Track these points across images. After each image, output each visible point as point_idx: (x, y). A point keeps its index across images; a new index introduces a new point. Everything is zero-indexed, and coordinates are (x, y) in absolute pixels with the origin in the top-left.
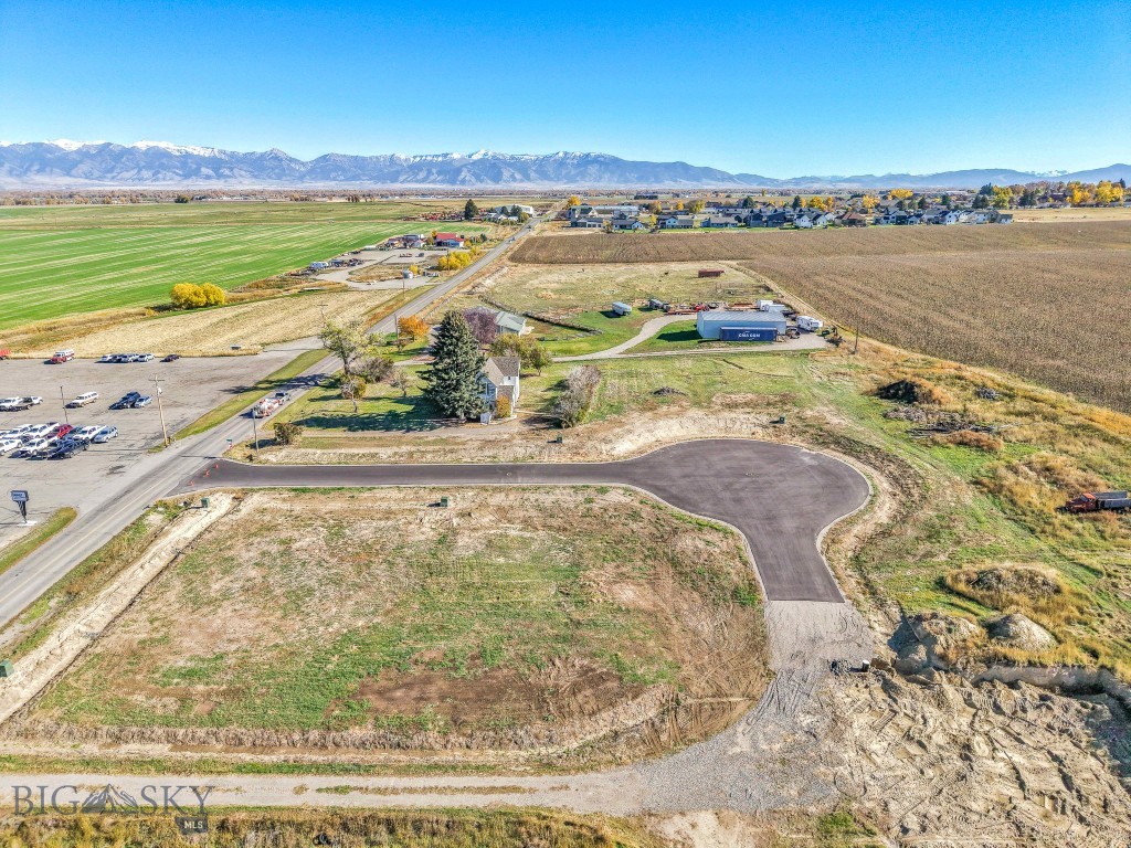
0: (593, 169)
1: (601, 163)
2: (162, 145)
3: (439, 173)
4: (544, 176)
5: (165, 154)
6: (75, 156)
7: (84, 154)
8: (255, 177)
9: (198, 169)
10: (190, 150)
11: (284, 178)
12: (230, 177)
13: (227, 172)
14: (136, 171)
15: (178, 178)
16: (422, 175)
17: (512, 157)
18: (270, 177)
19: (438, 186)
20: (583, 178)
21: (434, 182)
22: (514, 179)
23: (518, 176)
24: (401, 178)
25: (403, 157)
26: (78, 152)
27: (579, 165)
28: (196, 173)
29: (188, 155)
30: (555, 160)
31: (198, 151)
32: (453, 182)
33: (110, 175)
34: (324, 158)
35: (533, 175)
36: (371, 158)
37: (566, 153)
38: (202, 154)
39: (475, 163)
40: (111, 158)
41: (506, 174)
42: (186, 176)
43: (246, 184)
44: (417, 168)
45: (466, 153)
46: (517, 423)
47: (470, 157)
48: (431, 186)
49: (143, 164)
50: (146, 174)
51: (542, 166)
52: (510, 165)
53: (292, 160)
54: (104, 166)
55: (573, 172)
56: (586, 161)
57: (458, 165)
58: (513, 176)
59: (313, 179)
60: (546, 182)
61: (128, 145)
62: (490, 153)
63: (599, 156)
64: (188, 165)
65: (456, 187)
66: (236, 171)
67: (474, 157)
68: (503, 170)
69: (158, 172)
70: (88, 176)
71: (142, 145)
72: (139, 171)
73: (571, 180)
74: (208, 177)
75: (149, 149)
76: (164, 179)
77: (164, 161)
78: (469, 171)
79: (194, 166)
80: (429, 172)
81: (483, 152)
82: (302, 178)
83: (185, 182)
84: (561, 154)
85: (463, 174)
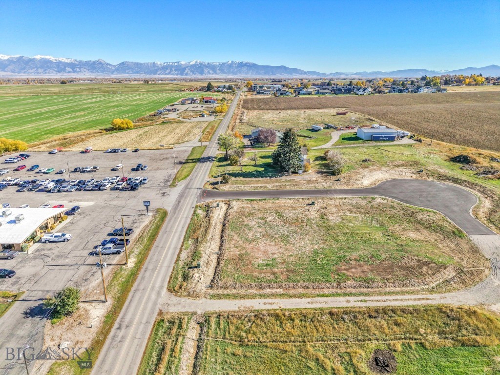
0: (244, 69)
1: (248, 66)
2: (48, 57)
3: (176, 70)
4: (223, 72)
5: (49, 61)
6: (6, 62)
7: (11, 61)
8: (92, 72)
9: (65, 68)
10: (60, 59)
11: (105, 72)
12: (80, 72)
13: (78, 70)
14: (35, 69)
15: (56, 72)
16: (168, 71)
17: (208, 64)
18: (98, 72)
19: (175, 76)
20: (240, 73)
21: (173, 74)
22: (210, 73)
23: (211, 72)
24: (159, 73)
25: (159, 63)
26: (8, 60)
27: (238, 67)
28: (64, 70)
29: (60, 62)
30: (227, 65)
31: (64, 60)
32: (182, 74)
33: (23, 71)
34: (123, 63)
35: (218, 71)
36: (144, 64)
37: (232, 62)
38: (66, 61)
39: (192, 66)
40: (24, 63)
41: (206, 71)
42: (59, 72)
43: (87, 75)
44: (166, 68)
45: (187, 62)
46: (313, 174)
47: (189, 63)
48: (172, 76)
49: (38, 66)
50: (40, 70)
51: (222, 67)
52: (207, 67)
53: (108, 64)
54: (20, 66)
55: (236, 70)
56: (241, 65)
57: (184, 67)
58: (209, 72)
59: (118, 73)
60: (224, 75)
61: (31, 58)
62: (198, 61)
63: (246, 63)
64: (60, 66)
65: (184, 77)
66: (82, 69)
67: (191, 63)
68: (205, 69)
69: (46, 70)
70: (13, 71)
71: (38, 57)
72: (37, 70)
73: (235, 73)
74: (69, 72)
75: (42, 59)
76: (49, 73)
77: (49, 64)
78: (189, 70)
79: (63, 67)
80: (171, 70)
81: (195, 61)
82: (113, 72)
83: (59, 74)
84: (230, 62)
85: (186, 71)
